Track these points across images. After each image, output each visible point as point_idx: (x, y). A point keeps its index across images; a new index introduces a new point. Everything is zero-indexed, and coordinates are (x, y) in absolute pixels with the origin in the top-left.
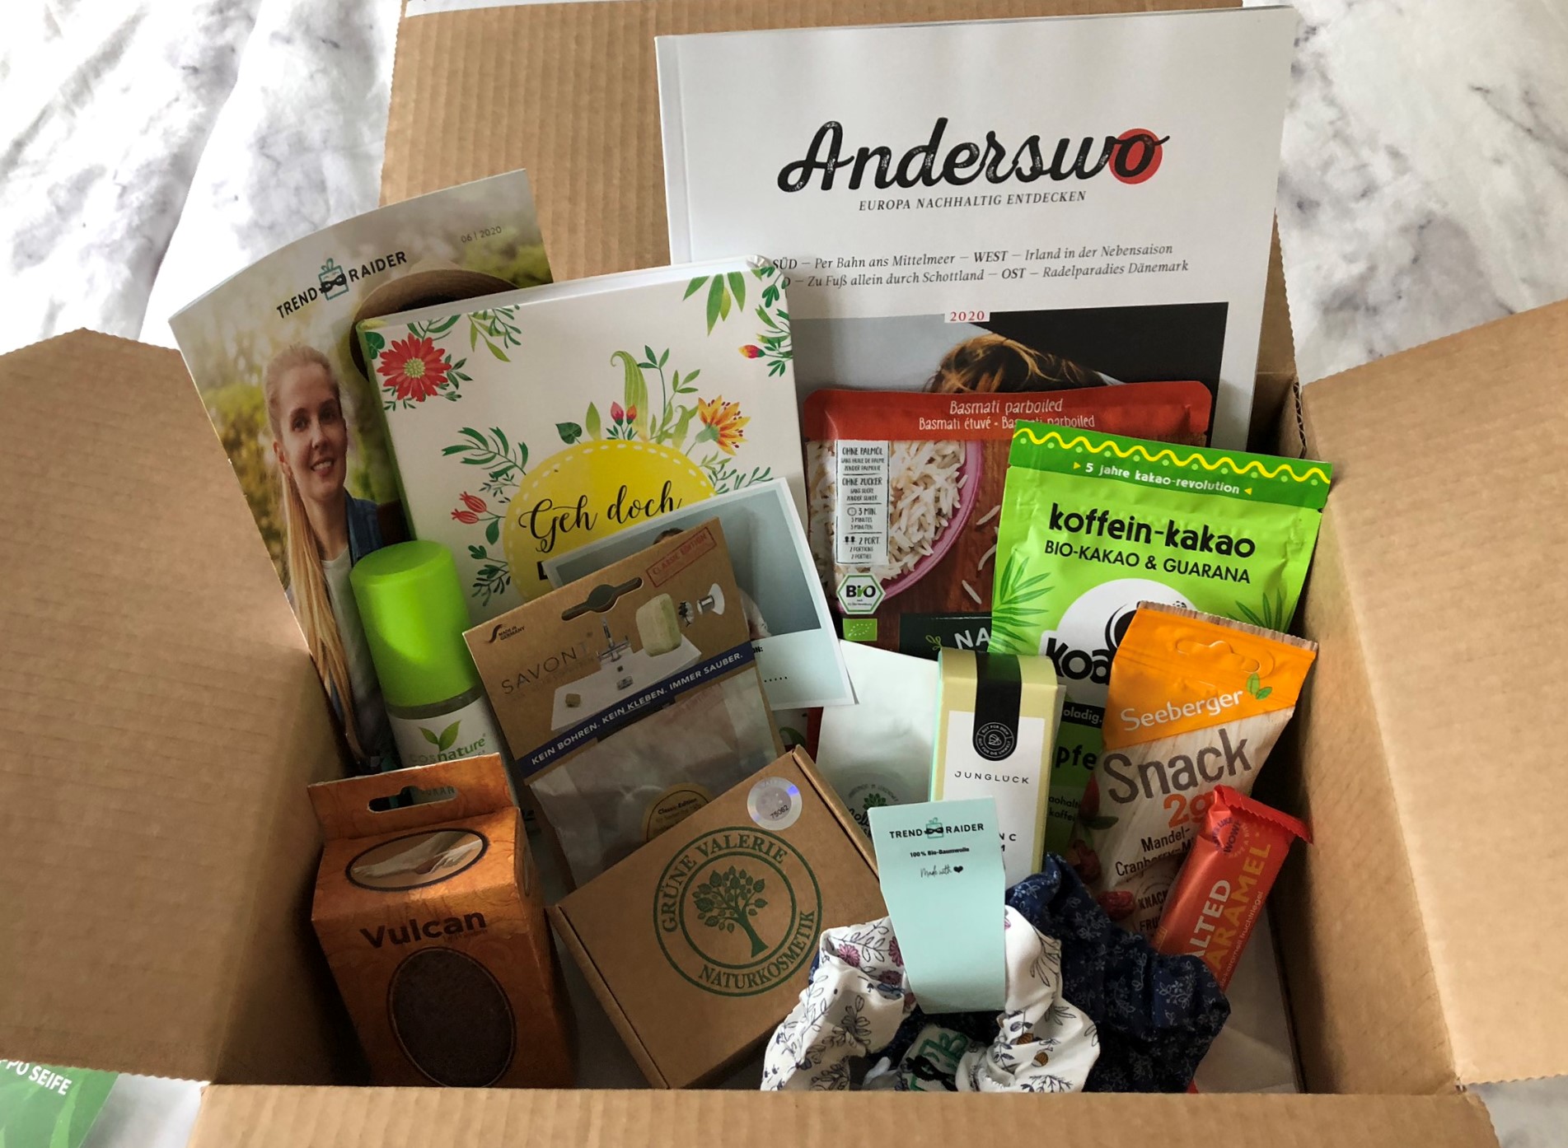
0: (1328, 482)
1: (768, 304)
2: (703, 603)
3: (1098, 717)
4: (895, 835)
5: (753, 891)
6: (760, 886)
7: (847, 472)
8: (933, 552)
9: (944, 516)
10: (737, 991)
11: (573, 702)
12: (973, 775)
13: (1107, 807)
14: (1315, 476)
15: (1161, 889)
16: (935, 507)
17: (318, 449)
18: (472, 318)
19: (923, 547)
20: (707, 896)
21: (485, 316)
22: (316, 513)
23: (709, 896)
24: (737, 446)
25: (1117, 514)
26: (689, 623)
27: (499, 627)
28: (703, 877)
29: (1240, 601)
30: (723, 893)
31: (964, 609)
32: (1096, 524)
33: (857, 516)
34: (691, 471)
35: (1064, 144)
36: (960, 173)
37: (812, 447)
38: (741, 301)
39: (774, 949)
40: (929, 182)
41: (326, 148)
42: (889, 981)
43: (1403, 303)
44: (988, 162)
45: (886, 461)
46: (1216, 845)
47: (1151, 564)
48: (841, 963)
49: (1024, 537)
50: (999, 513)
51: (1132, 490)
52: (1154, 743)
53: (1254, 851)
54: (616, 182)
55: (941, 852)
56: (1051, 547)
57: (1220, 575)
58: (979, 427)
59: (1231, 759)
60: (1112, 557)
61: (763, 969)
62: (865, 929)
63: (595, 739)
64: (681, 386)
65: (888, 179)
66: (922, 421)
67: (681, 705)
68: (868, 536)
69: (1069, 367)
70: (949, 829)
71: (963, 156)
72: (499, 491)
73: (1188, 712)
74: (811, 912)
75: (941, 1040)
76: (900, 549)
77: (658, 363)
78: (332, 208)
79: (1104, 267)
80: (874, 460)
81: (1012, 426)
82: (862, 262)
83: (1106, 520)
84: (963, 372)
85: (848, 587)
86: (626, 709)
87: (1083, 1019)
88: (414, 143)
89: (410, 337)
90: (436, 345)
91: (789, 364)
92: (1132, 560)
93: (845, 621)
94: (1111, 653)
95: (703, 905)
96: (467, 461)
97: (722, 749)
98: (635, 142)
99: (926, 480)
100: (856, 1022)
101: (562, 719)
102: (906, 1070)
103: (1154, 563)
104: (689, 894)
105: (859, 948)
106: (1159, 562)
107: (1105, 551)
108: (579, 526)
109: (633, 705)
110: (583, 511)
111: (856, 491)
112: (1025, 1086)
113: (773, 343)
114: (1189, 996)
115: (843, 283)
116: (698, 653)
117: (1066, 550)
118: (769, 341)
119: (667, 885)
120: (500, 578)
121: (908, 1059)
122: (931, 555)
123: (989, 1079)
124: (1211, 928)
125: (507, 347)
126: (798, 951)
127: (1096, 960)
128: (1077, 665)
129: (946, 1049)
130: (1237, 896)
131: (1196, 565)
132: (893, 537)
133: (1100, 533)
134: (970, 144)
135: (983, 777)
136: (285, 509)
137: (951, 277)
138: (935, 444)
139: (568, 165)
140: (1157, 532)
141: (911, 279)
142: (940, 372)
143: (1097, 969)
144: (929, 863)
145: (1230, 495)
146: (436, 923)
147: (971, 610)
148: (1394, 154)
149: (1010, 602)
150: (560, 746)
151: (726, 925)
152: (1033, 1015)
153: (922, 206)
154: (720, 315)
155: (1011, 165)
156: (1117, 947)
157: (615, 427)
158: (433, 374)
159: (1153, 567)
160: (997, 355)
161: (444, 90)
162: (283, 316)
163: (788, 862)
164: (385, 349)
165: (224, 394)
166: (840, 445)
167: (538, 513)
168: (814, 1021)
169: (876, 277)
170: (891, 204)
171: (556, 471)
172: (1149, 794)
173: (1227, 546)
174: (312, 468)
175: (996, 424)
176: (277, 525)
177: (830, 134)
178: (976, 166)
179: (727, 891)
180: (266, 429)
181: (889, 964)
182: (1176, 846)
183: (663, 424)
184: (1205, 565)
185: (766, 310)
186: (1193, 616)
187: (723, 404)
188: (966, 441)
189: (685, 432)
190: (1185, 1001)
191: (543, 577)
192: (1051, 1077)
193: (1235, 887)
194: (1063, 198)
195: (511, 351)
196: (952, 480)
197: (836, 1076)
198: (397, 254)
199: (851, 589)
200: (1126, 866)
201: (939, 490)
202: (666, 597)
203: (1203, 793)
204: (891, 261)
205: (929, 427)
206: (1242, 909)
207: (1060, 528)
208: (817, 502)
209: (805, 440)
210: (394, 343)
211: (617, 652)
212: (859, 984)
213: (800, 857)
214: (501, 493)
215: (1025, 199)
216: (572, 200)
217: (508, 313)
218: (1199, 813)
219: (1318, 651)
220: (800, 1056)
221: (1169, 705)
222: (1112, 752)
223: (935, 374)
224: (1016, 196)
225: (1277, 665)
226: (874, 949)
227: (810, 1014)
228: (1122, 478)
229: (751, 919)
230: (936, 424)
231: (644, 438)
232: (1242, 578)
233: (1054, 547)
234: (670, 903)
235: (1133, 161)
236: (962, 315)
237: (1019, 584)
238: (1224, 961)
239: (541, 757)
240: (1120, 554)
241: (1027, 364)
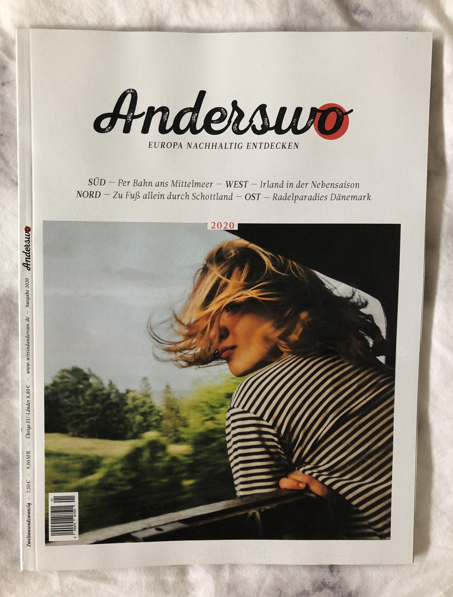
35: (283, 111)
36: (215, 127)
40: (195, 132)
44: (233, 120)
65: (167, 128)
71: (217, 116)
79: (314, 195)
82: (151, 183)
84: (220, 267)
115: (137, 197)
134: (221, 108)
137: (210, 197)
141: (184, 197)
142: (206, 265)
153: (190, 147)
155: (249, 123)
160: (244, 254)
169: (160, 194)
170: (169, 145)
177: (129, 97)
178: (225, 123)
194: (283, 146)
204: (170, 184)
215: (258, 146)
223: (202, 266)
224: (252, 144)
236: (219, 224)
241: (265, 262)
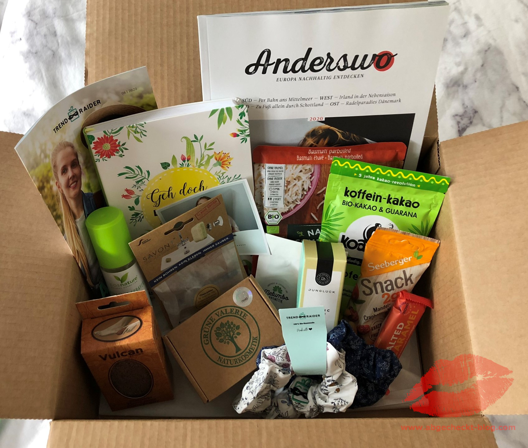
0: (448, 184)
1: (241, 118)
2: (215, 223)
3: (359, 262)
4: (288, 318)
5: (236, 329)
6: (238, 327)
7: (269, 175)
8: (300, 203)
9: (305, 191)
10: (231, 365)
11: (168, 261)
12: (315, 290)
13: (361, 297)
14: (444, 182)
15: (379, 323)
16: (302, 187)
17: (72, 179)
18: (128, 128)
19: (297, 201)
20: (219, 331)
21: (133, 127)
22: (72, 203)
23: (220, 332)
24: (228, 168)
25: (370, 192)
26: (210, 230)
27: (141, 240)
28: (218, 324)
29: (412, 224)
30: (225, 330)
31: (311, 223)
32: (361, 195)
33: (273, 191)
34: (211, 177)
35: (357, 57)
36: (316, 68)
37: (256, 166)
38: (231, 117)
39: (243, 350)
40: (304, 71)
41: (55, 16)
42: (285, 367)
43: (477, 84)
44: (327, 64)
45: (284, 171)
46: (399, 311)
47: (381, 210)
48: (269, 362)
49: (334, 198)
50: (325, 190)
51: (375, 184)
52: (380, 275)
53: (413, 312)
54: (179, 57)
55: (304, 323)
56: (345, 203)
57: (406, 215)
58: (319, 159)
59: (406, 280)
60: (367, 207)
61: (240, 358)
62: (277, 350)
63: (176, 271)
64: (207, 148)
65: (288, 70)
66: (298, 157)
67: (207, 256)
68: (276, 198)
69: (354, 136)
70: (307, 316)
71: (318, 62)
72: (139, 188)
73: (392, 264)
74: (256, 337)
75: (302, 381)
76: (288, 202)
77: (199, 140)
78: (60, 44)
79: (369, 101)
80: (280, 171)
81: (331, 159)
82: (277, 100)
83: (365, 193)
84: (314, 138)
85: (269, 215)
86: (187, 260)
87: (352, 377)
88: (97, 40)
89: (104, 136)
90: (114, 138)
91: (248, 139)
92: (374, 208)
93: (267, 227)
94: (365, 241)
95: (218, 335)
96: (127, 178)
97: (221, 270)
98: (185, 40)
99: (299, 178)
100: (274, 381)
101: (164, 266)
102: (290, 393)
103: (382, 210)
104: (213, 331)
105: (275, 357)
106: (384, 209)
107: (364, 204)
108: (169, 197)
109: (190, 258)
110: (170, 192)
111: (272, 182)
112: (332, 403)
113: (243, 132)
114: (389, 366)
115: (269, 107)
116: (214, 239)
117: (350, 204)
118: (241, 131)
119: (205, 328)
120: (140, 216)
121: (291, 389)
122: (300, 204)
123: (320, 399)
124: (396, 338)
125: (142, 137)
126: (252, 351)
127: (357, 356)
128: (352, 244)
129: (304, 384)
130: (406, 327)
131: (397, 211)
132: (286, 198)
133: (363, 198)
134: (321, 57)
135: (319, 291)
136: (62, 205)
137: (311, 105)
138: (303, 165)
139: (159, 50)
140: (384, 198)
141: (295, 106)
142: (305, 138)
143: (357, 359)
144: (300, 327)
145: (412, 187)
146: (126, 352)
147: (314, 223)
148: (478, 18)
149: (328, 221)
150: (164, 275)
151: (226, 342)
152: (335, 378)
153: (301, 80)
154: (222, 123)
155: (336, 65)
156: (364, 350)
157: (183, 163)
158: (114, 148)
159: (382, 211)
160: (327, 132)
161: (108, 16)
162: (56, 133)
163: (248, 319)
164: (95, 141)
165: (37, 170)
166: (267, 165)
167: (154, 194)
168: (260, 384)
169: (282, 105)
170: (289, 79)
171: (160, 179)
172: (377, 293)
173: (409, 204)
174: (70, 187)
175: (326, 158)
176: (59, 213)
177: (266, 54)
178: (322, 65)
179: (227, 329)
180: (53, 178)
181: (286, 361)
182: (386, 309)
183: (200, 162)
184: (401, 211)
185: (241, 120)
186: (396, 231)
187: (224, 153)
188: (314, 165)
189: (209, 164)
190: (387, 368)
191: (156, 215)
192: (341, 400)
193: (406, 324)
194: (355, 77)
195: (143, 139)
196: (309, 178)
197: (266, 397)
198: (97, 101)
199: (270, 216)
200: (367, 317)
201: (303, 182)
202: (202, 223)
203: (396, 292)
204: (288, 100)
205: (301, 159)
206: (408, 331)
207: (348, 196)
208: (257, 185)
209: (253, 163)
210: (98, 138)
211: (184, 243)
212: (276, 370)
213: (252, 317)
214: (140, 188)
215: (340, 77)
216: (162, 65)
217: (142, 125)
218: (394, 299)
219: (440, 244)
220: (255, 395)
221: (385, 261)
222: (364, 278)
223: (303, 139)
224: (337, 76)
225: (425, 248)
226: (281, 357)
227: (259, 381)
228: (372, 179)
229: (235, 340)
230: (303, 158)
231: (193, 166)
232: (414, 216)
233: (346, 203)
234: (206, 334)
235: (383, 62)
236: (314, 119)
237: (332, 215)
238: (400, 348)
239: (157, 280)
240: (370, 206)
241: (338, 135)
